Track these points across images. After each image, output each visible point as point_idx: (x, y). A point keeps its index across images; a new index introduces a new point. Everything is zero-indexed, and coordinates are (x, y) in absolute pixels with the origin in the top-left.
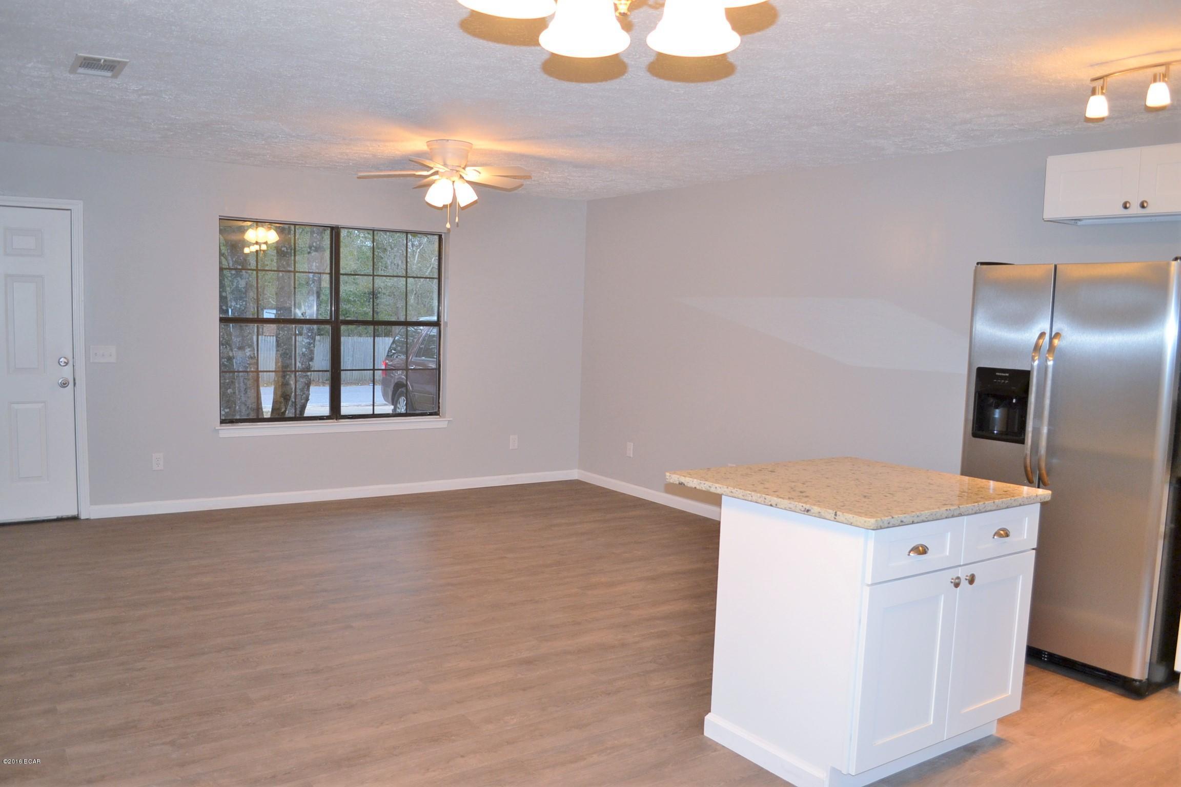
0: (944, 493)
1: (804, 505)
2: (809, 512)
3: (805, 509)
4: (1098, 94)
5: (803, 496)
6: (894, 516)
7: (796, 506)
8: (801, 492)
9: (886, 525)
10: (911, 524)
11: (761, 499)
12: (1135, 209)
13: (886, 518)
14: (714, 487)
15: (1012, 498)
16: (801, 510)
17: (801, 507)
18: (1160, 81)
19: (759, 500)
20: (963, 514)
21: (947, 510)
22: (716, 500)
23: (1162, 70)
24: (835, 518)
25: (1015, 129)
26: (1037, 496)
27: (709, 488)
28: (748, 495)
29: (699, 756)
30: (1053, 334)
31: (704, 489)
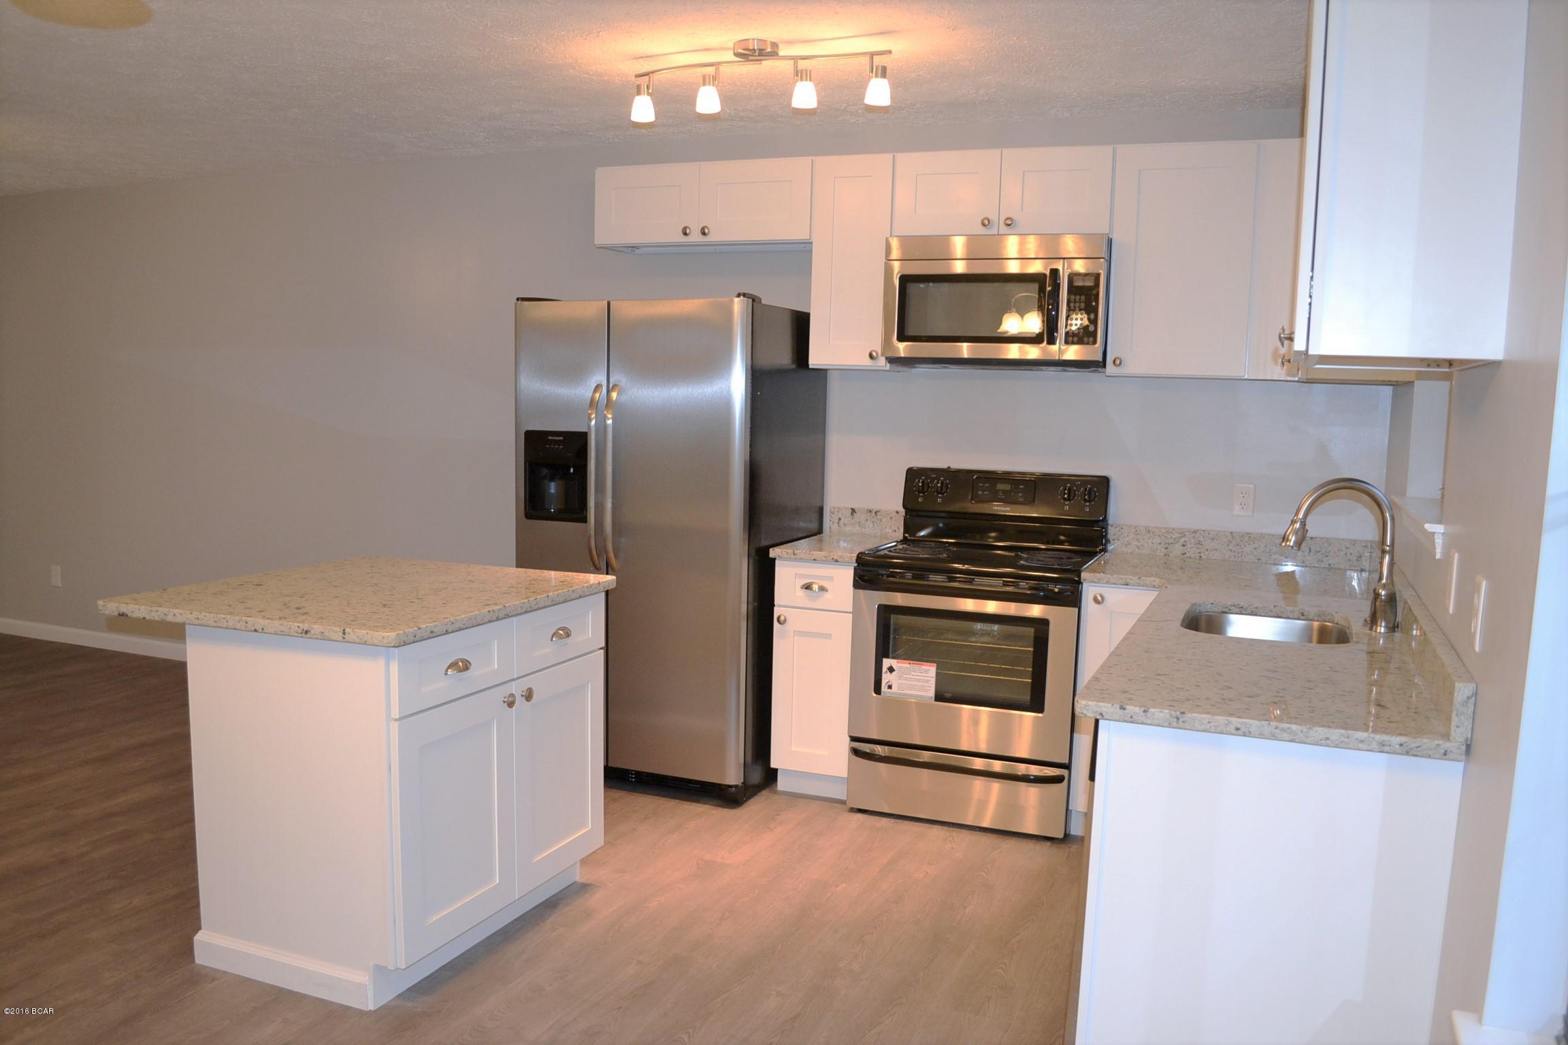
0: (487, 591)
1: (301, 625)
2: (309, 633)
3: (303, 630)
4: (644, 94)
5: (300, 613)
6: (421, 627)
7: (290, 628)
8: (298, 608)
9: (412, 639)
10: (444, 634)
11: (241, 623)
12: (695, 237)
13: (410, 630)
14: (172, 614)
15: (570, 589)
16: (297, 633)
17: (297, 628)
18: (709, 85)
19: (238, 626)
20: (510, 615)
21: (489, 611)
22: (177, 632)
23: (711, 70)
24: (344, 638)
25: (556, 130)
26: (599, 583)
27: (164, 617)
28: (222, 620)
29: (190, 993)
30: (611, 386)
31: (157, 618)
